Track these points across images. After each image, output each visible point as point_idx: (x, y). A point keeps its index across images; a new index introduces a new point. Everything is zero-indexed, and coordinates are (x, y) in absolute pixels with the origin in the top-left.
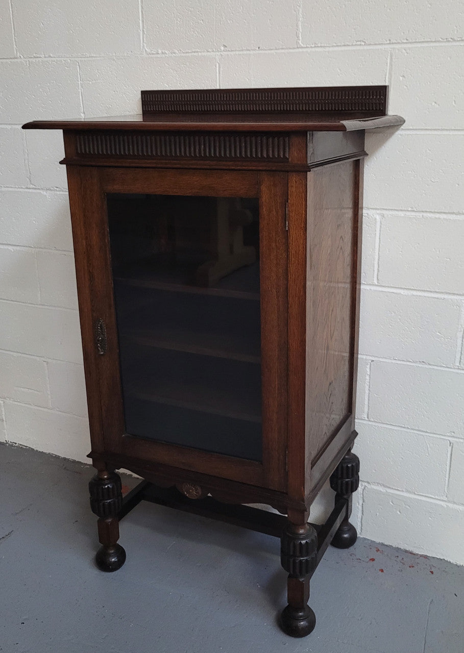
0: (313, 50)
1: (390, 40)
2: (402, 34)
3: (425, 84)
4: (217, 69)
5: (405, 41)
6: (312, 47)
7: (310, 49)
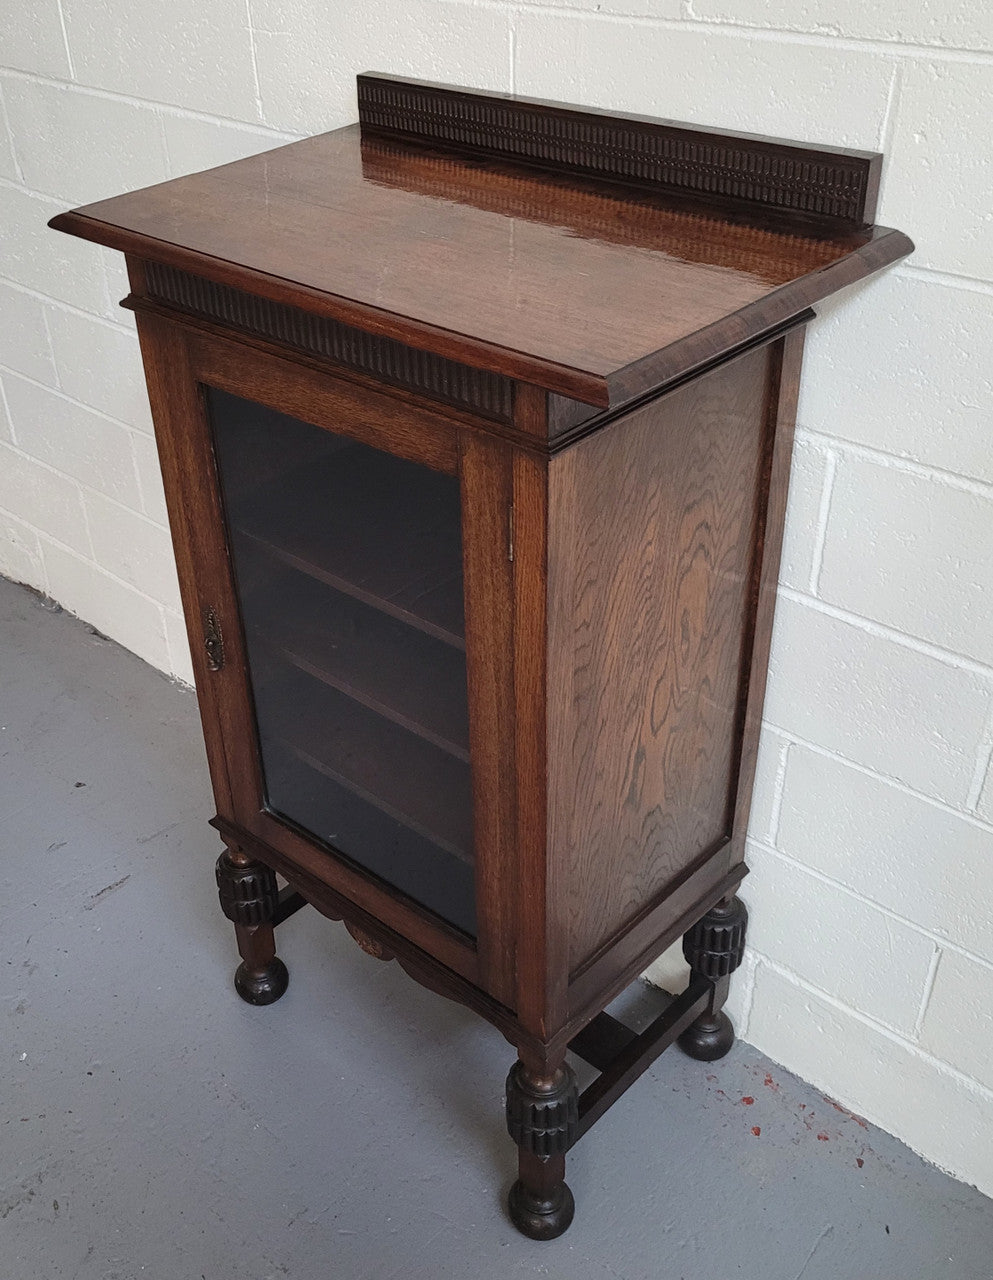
0: (718, 30)
1: (900, 35)
2: (932, 22)
3: (974, 164)
4: (511, 45)
5: (937, 43)
6: (714, 23)
7: (711, 28)
